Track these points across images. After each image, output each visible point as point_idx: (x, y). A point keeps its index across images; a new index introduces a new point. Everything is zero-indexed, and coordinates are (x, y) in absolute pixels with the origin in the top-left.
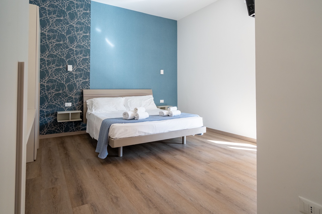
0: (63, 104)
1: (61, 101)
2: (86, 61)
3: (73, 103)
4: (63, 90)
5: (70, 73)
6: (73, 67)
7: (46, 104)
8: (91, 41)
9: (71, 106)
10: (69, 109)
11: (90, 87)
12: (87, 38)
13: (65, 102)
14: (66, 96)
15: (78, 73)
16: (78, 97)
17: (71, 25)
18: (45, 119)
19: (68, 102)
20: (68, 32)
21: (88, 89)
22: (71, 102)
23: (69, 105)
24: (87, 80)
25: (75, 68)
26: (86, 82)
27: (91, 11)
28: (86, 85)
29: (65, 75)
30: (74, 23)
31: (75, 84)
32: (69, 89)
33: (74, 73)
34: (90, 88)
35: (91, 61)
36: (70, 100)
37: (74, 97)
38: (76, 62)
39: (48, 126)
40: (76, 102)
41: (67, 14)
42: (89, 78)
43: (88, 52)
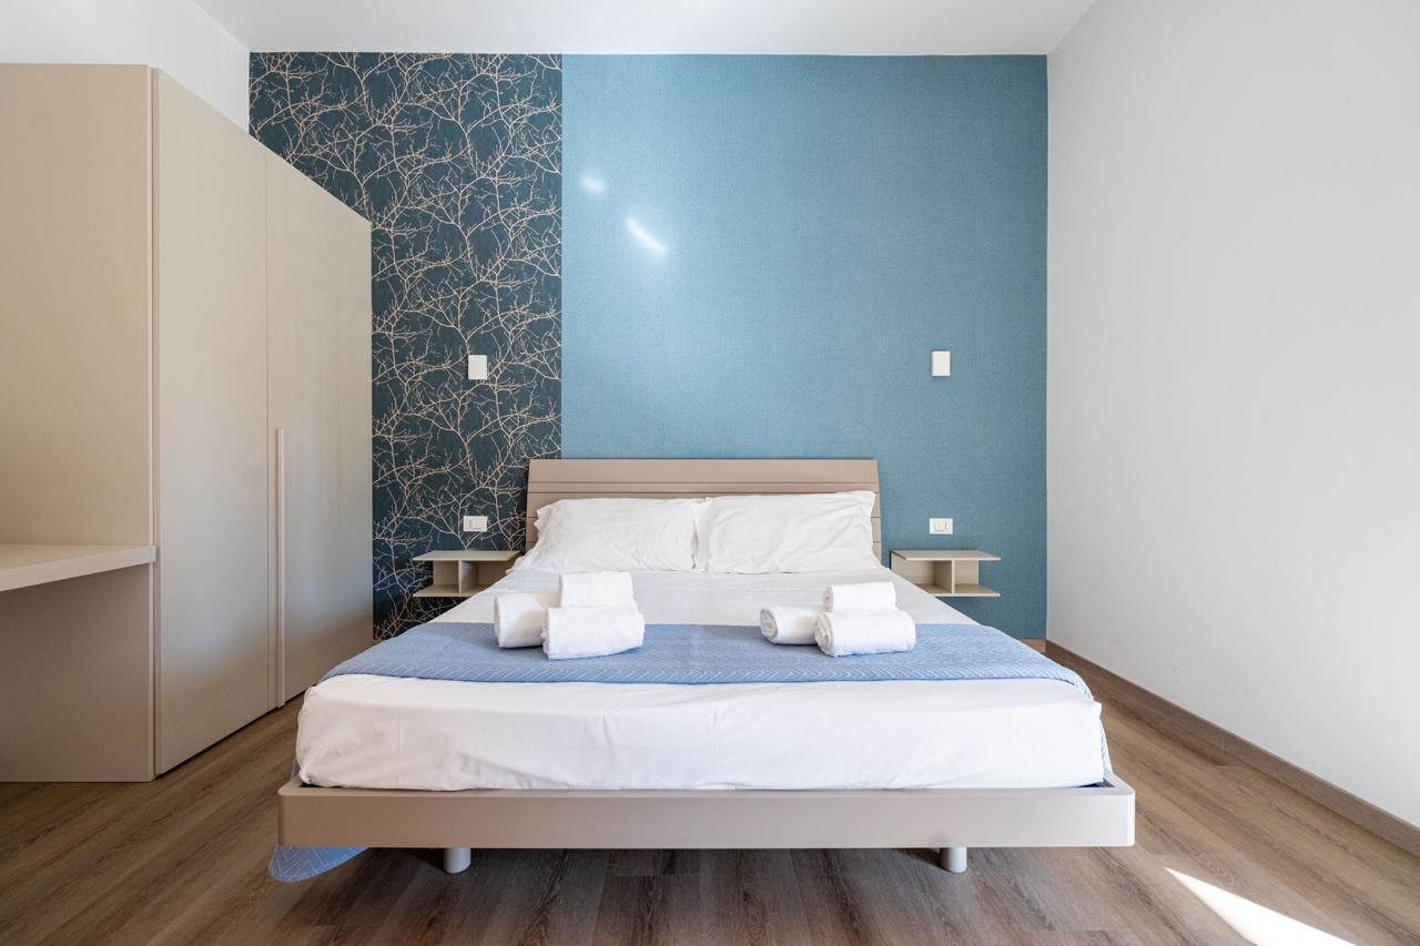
0: (455, 521)
1: (446, 509)
2: (546, 332)
3: (492, 520)
4: (454, 462)
5: (481, 389)
6: (491, 363)
7: (396, 517)
8: (565, 241)
9: (485, 529)
10: (481, 542)
11: (564, 448)
12: (547, 229)
13: (463, 513)
14: (468, 487)
15: (511, 388)
16: (512, 491)
17: (482, 184)
18: (392, 579)
19: (473, 512)
20: (472, 215)
21: (552, 457)
22: (484, 513)
23: (476, 524)
24: (549, 418)
25: (498, 366)
26: (547, 427)
27: (564, 104)
28: (546, 440)
29: (461, 399)
30: (492, 173)
31: (499, 435)
32: (476, 456)
33: (496, 387)
34: (562, 455)
35: (564, 332)
36: (481, 503)
37: (496, 491)
38: (503, 339)
39: (405, 606)
40: (504, 515)
41: (463, 136)
42: (558, 410)
43: (551, 290)
